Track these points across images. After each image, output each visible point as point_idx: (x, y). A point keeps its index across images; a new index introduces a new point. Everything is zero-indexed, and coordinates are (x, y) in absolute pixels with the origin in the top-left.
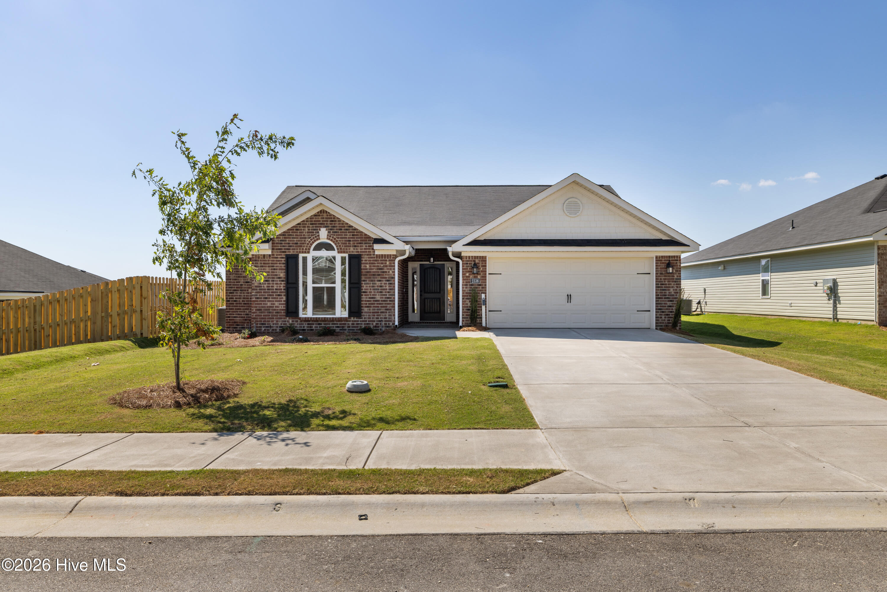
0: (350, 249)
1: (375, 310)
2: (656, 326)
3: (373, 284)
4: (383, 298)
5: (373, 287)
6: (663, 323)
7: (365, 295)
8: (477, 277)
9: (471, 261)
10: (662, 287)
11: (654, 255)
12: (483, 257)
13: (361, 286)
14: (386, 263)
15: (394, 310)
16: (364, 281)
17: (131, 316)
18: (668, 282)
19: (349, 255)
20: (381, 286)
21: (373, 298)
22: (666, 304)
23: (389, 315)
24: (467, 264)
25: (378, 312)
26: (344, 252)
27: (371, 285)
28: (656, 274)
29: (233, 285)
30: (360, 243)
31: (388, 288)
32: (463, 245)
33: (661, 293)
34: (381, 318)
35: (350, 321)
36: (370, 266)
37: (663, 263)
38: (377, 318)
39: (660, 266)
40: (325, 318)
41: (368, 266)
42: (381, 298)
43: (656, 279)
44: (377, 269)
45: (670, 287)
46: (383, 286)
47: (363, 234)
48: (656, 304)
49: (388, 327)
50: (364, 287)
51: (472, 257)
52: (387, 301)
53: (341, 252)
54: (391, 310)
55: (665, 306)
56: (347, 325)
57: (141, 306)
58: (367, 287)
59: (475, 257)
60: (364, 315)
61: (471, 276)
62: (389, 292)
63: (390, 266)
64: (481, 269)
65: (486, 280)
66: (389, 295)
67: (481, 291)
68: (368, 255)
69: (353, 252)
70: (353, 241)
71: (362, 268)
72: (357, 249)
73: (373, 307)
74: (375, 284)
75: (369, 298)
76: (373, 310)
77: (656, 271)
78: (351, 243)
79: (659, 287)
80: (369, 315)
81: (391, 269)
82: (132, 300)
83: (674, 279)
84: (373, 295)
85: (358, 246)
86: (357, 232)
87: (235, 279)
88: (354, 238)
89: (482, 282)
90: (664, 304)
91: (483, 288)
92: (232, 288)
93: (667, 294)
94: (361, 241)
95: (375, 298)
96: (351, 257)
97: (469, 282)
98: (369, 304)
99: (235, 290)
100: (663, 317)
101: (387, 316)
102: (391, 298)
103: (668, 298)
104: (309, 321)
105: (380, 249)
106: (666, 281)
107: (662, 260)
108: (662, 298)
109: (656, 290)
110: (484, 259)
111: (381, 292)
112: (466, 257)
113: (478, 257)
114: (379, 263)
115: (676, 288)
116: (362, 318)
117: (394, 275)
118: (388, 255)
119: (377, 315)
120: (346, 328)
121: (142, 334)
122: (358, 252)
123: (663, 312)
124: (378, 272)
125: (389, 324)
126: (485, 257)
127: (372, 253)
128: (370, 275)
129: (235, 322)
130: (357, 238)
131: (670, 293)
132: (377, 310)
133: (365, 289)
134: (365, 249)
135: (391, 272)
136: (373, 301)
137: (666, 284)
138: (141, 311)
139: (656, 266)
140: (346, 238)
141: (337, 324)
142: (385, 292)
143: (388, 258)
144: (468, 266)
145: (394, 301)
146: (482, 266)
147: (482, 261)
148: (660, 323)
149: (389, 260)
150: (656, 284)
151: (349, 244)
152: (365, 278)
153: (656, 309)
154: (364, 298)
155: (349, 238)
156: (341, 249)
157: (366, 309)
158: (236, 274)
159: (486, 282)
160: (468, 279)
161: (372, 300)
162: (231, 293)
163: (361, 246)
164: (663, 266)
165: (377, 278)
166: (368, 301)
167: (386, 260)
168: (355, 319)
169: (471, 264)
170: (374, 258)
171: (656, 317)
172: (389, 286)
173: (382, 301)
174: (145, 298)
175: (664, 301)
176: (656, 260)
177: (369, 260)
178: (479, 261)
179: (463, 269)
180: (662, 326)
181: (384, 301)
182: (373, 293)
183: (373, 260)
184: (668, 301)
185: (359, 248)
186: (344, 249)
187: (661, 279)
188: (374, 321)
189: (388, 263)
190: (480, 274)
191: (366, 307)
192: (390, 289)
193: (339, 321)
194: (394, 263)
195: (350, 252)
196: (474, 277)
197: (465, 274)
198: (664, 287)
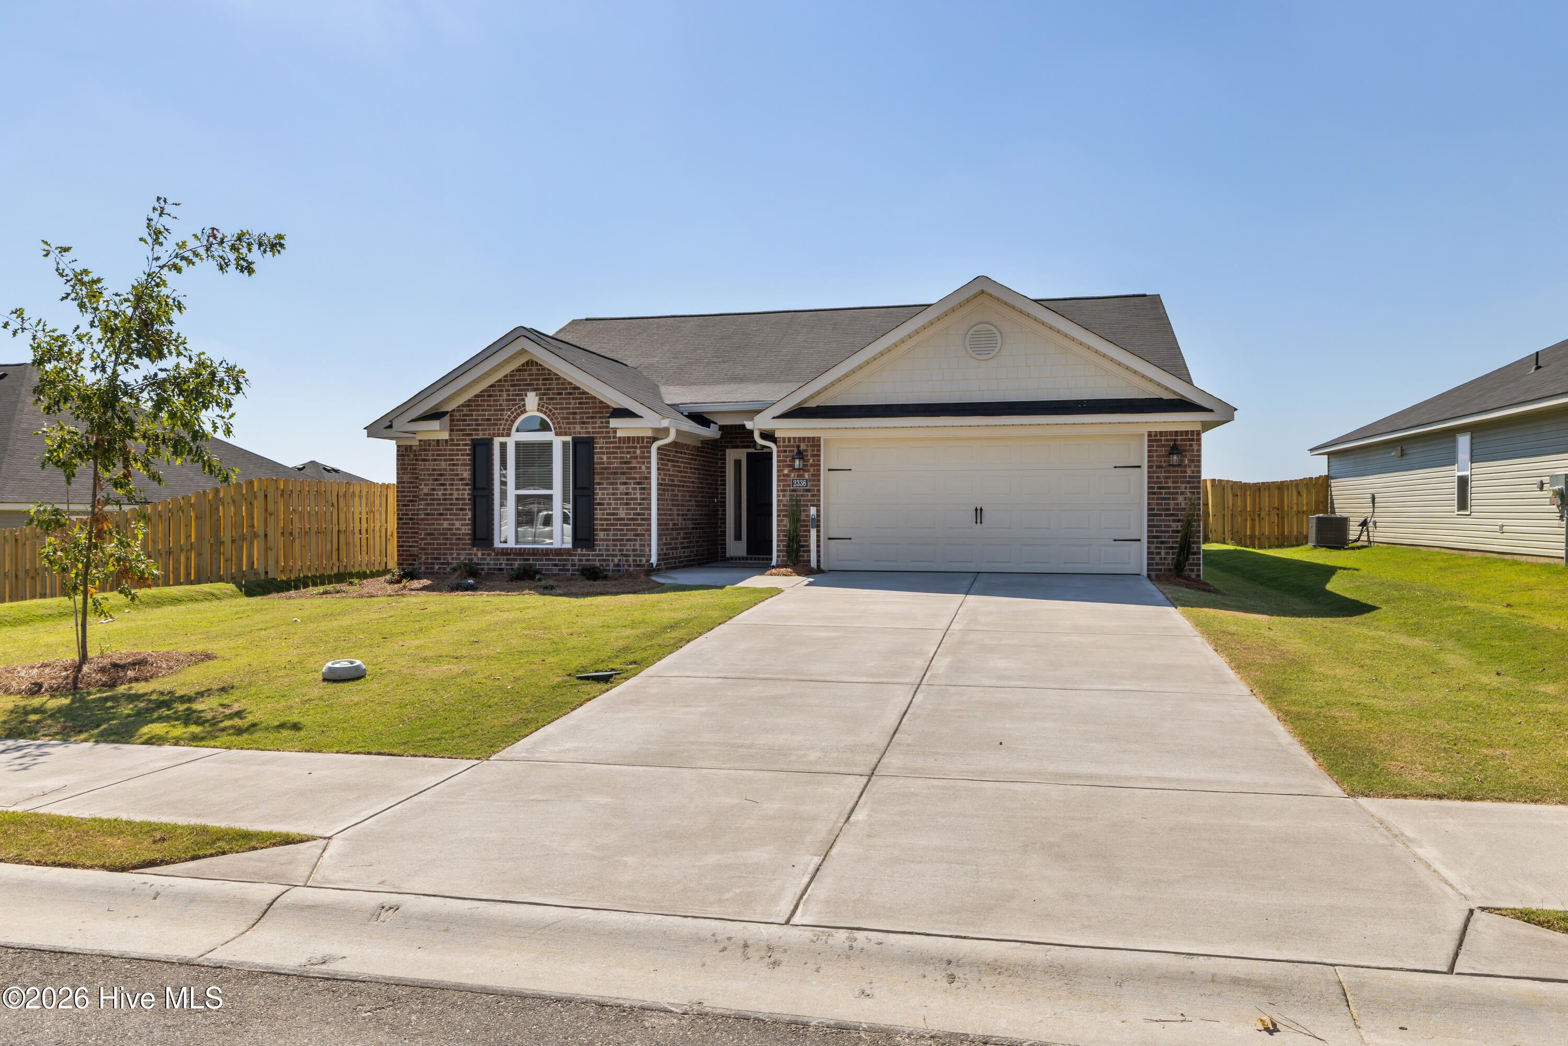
0: (574, 428)
1: (617, 535)
2: (1149, 570)
3: (613, 489)
4: (630, 514)
5: (613, 494)
6: (1163, 564)
7: (601, 509)
8: (802, 476)
9: (793, 446)
10: (1161, 493)
11: (1145, 430)
12: (814, 438)
13: (594, 494)
14: (635, 452)
15: (650, 535)
16: (599, 484)
18: (1174, 482)
19: (573, 439)
20: (627, 494)
21: (613, 514)
22: (1170, 526)
23: (641, 545)
24: (785, 451)
25: (622, 540)
26: (566, 434)
27: (611, 491)
28: (1149, 467)
30: (592, 418)
31: (638, 496)
32: (774, 418)
33: (1158, 504)
34: (627, 550)
35: (575, 555)
36: (609, 458)
37: (1163, 446)
38: (621, 550)
39: (1156, 451)
40: (533, 549)
41: (605, 457)
42: (627, 514)
43: (1149, 477)
44: (621, 463)
45: (1177, 493)
46: (630, 494)
47: (597, 401)
48: (1149, 526)
49: (638, 566)
50: (600, 494)
51: (794, 438)
52: (637, 519)
53: (561, 435)
54: (643, 535)
55: (1168, 532)
56: (570, 562)
57: (266, 526)
58: (603, 494)
59: (799, 438)
60: (599, 545)
61: (793, 474)
62: (640, 504)
63: (642, 457)
64: (811, 461)
65: (819, 480)
66: (641, 509)
67: (810, 501)
68: (604, 437)
69: (580, 433)
70: (580, 413)
71: (595, 460)
72: (586, 428)
73: (614, 530)
74: (617, 489)
75: (608, 514)
76: (614, 535)
77: (1149, 461)
78: (578, 417)
79: (1154, 493)
80: (607, 545)
81: (643, 463)
82: (253, 518)
83: (1185, 477)
84: (614, 509)
85: (588, 423)
86: (586, 398)
88: (582, 408)
89: (812, 485)
90: (1165, 526)
91: (813, 496)
93: (1172, 507)
94: (593, 413)
95: (616, 514)
96: (576, 441)
97: (789, 486)
98: (607, 525)
100: (1163, 552)
101: (638, 547)
102: (644, 514)
103: (1173, 515)
104: (509, 554)
105: (622, 427)
106: (1170, 480)
107: (1161, 440)
108: (1161, 515)
109: (1149, 498)
110: (815, 443)
111: (627, 504)
112: (784, 439)
113: (804, 438)
114: (623, 453)
115: (1189, 495)
116: (596, 551)
117: (650, 473)
118: (638, 438)
119: (621, 545)
120: (569, 567)
121: (266, 573)
122: (589, 433)
123: (1162, 543)
124: (622, 468)
125: (640, 561)
126: (819, 439)
127: (612, 435)
128: (608, 473)
130: (586, 408)
131: (1177, 504)
132: (621, 535)
133: (600, 499)
134: (600, 427)
135: (643, 468)
136: (614, 519)
137: (1169, 488)
139: (1149, 451)
140: (569, 408)
141: (555, 560)
142: (634, 504)
143: (638, 443)
144: (787, 457)
145: (650, 519)
146: (813, 456)
147: (812, 446)
148: (1157, 564)
149: (641, 447)
150: (1149, 488)
151: (574, 418)
152: (601, 479)
153: (1149, 537)
154: (598, 514)
155: (573, 408)
156: (560, 428)
157: (601, 535)
159: (819, 486)
160: (786, 481)
161: (612, 517)
163: (593, 423)
164: (1163, 451)
165: (619, 479)
166: (606, 520)
167: (636, 448)
168: (584, 552)
169: (793, 451)
170: (615, 442)
171: (1149, 553)
172: (641, 494)
173: (628, 520)
175: (1164, 521)
176: (1149, 441)
177: (607, 448)
178: (807, 446)
179: (778, 461)
180: (1160, 570)
181: (632, 519)
182: (613, 506)
183: (614, 448)
184: (1174, 521)
185: (590, 426)
186: (565, 428)
187: (1158, 477)
188: (616, 556)
189: (638, 451)
190: (808, 471)
191: (601, 530)
192: (643, 499)
193: (557, 555)
194: (650, 452)
195: (575, 433)
196: (798, 476)
197: (782, 471)
198: (1166, 493)
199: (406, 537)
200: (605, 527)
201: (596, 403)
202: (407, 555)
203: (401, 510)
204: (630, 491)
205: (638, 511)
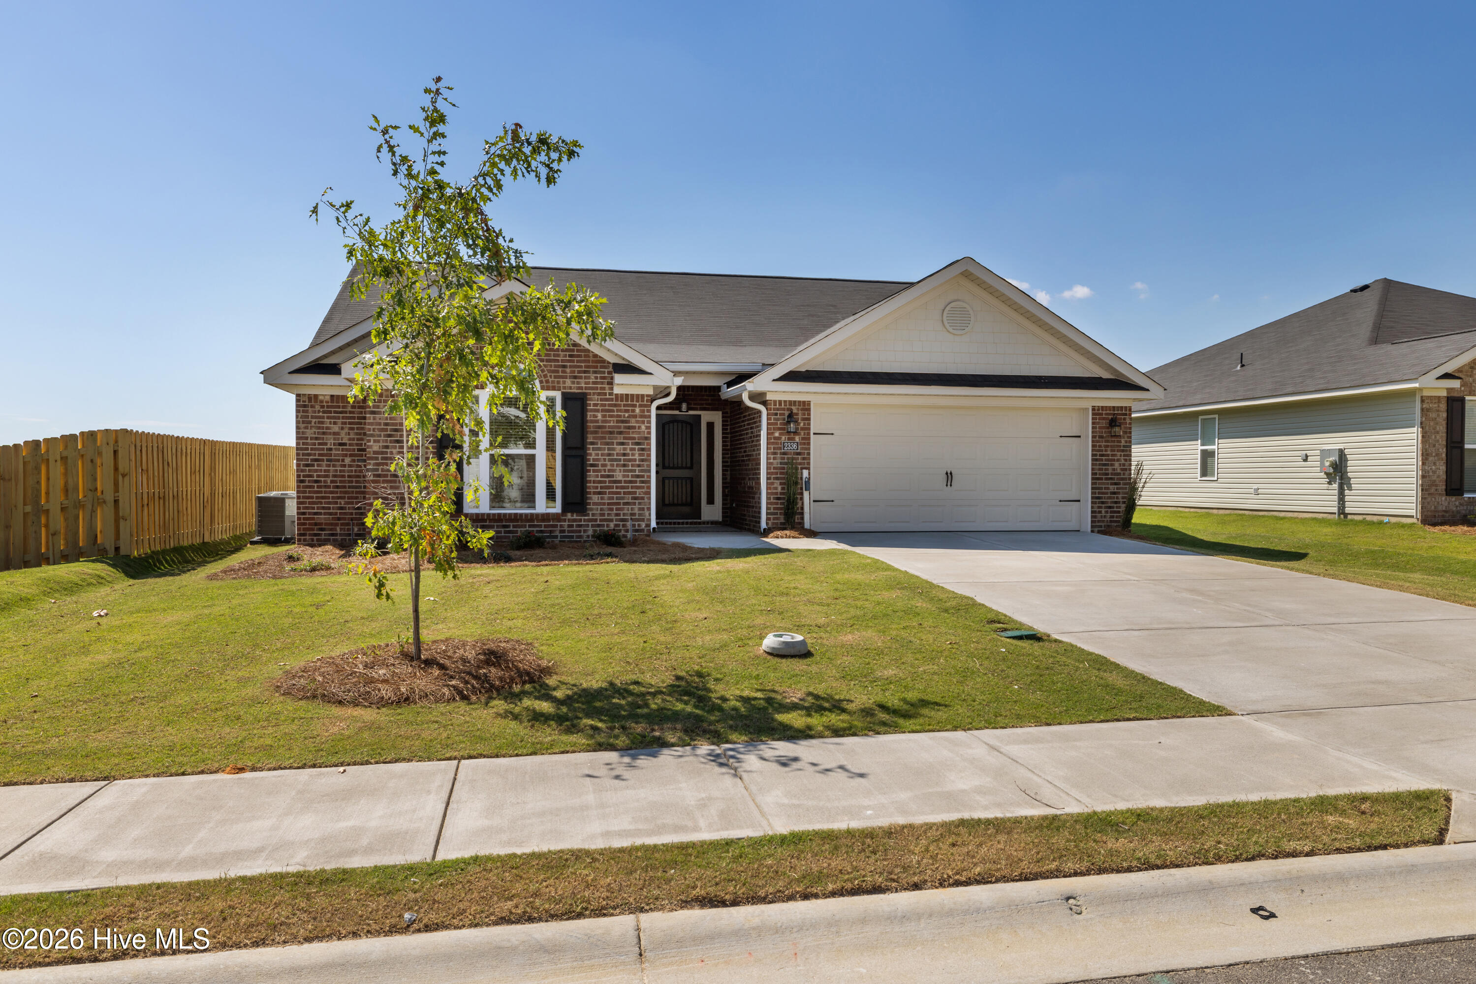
0: (564, 383)
1: (612, 498)
2: (1092, 527)
3: (609, 449)
4: (628, 476)
5: (609, 455)
6: (1103, 521)
7: (594, 471)
8: (793, 439)
9: (784, 409)
10: (1102, 460)
11: (1089, 405)
12: (804, 402)
13: (587, 454)
14: (633, 411)
15: (649, 498)
16: (592, 443)
17: (93, 511)
18: (1112, 451)
19: (563, 394)
20: (624, 455)
21: (608, 476)
22: (1108, 488)
23: (640, 509)
24: (776, 414)
25: (619, 504)
26: (554, 389)
27: (606, 452)
28: (1093, 437)
29: (312, 449)
30: (585, 372)
31: (637, 457)
32: (774, 380)
33: (1100, 469)
34: (624, 515)
35: (565, 521)
36: (604, 416)
37: (1104, 419)
38: (617, 515)
39: (1098, 423)
40: (516, 514)
41: (599, 416)
42: (624, 476)
43: (1093, 446)
44: (618, 422)
45: (1114, 460)
46: (627, 455)
47: (591, 355)
48: (1092, 488)
49: (637, 531)
50: (593, 455)
51: (785, 401)
52: (635, 482)
53: (548, 389)
54: (643, 498)
55: (1107, 493)
56: (559, 528)
57: (116, 490)
58: (597, 455)
59: (790, 401)
60: (592, 509)
61: (783, 437)
62: (639, 466)
63: (641, 416)
64: (802, 425)
65: (809, 444)
66: (640, 471)
67: (800, 464)
68: (599, 394)
69: (571, 388)
70: (571, 367)
71: (588, 418)
72: (578, 383)
73: (610, 493)
74: (614, 449)
75: (602, 476)
76: (610, 498)
77: (1093, 432)
78: (568, 370)
79: (1096, 460)
80: (601, 509)
81: (643, 422)
82: (95, 480)
83: (1120, 446)
84: (609, 471)
85: (581, 378)
86: (578, 351)
87: (316, 439)
88: (573, 361)
89: (802, 449)
90: (1105, 488)
91: (804, 459)
92: (309, 455)
93: (1110, 471)
94: (586, 367)
95: (613, 476)
96: (568, 399)
97: (780, 448)
98: (601, 488)
99: (316, 460)
100: (1103, 510)
101: (636, 511)
102: (643, 476)
103: (1111, 479)
104: (485, 521)
105: (623, 384)
106: (1109, 449)
107: (1102, 414)
108: (1101, 479)
109: (1093, 464)
110: (805, 406)
111: (624, 465)
112: (775, 402)
113: (795, 402)
114: (620, 411)
115: (1123, 462)
116: (588, 515)
117: (649, 433)
118: (638, 395)
119: (617, 509)
120: (557, 533)
121: (117, 549)
122: (581, 388)
123: (1103, 503)
124: (620, 427)
125: (639, 525)
126: (809, 403)
127: (607, 392)
128: (603, 433)
129: (316, 524)
130: (578, 362)
131: (1114, 470)
132: (617, 499)
133: (594, 460)
134: (594, 383)
135: (643, 427)
136: (610, 482)
137: (1108, 455)
138: (116, 502)
139: (1093, 423)
140: (558, 361)
141: (540, 526)
142: (632, 465)
143: (637, 401)
144: (778, 419)
145: (649, 482)
146: (804, 419)
147: (802, 410)
148: (1099, 521)
149: (640, 406)
150: (1093, 455)
151: (563, 372)
152: (594, 438)
153: (1092, 498)
154: (591, 476)
155: (563, 361)
156: (547, 382)
157: (595, 498)
158: (319, 428)
159: (809, 449)
160: (777, 443)
161: (607, 479)
162: (307, 465)
163: (586, 378)
164: (1104, 423)
165: (616, 438)
166: (600, 482)
167: (635, 406)
168: (575, 517)
169: (784, 414)
170: (612, 400)
171: (1092, 512)
172: (640, 455)
173: (625, 482)
174: (124, 476)
175: (1104, 484)
176: (1093, 414)
177: (602, 405)
178: (798, 409)
179: (768, 424)
180: (1101, 526)
181: (631, 482)
182: (609, 467)
183: (610, 405)
184: (1112, 484)
185: (583, 381)
186: (553, 382)
187: (1100, 446)
188: (611, 520)
189: (637, 410)
190: (799, 434)
191: (595, 493)
192: (642, 460)
193: (543, 520)
194: (649, 411)
195: (564, 388)
196: (789, 439)
197: (773, 433)
198: (1106, 460)
199: (310, 503)
200: (599, 490)
201: (589, 357)
202: (310, 524)
203: (302, 471)
204: (628, 451)
205: (637, 473)
